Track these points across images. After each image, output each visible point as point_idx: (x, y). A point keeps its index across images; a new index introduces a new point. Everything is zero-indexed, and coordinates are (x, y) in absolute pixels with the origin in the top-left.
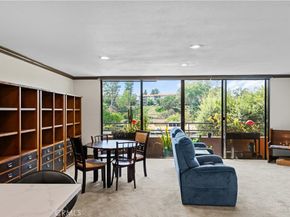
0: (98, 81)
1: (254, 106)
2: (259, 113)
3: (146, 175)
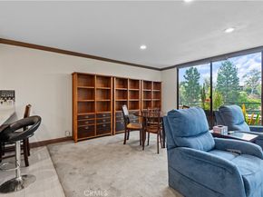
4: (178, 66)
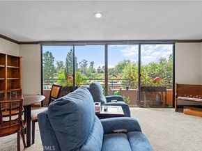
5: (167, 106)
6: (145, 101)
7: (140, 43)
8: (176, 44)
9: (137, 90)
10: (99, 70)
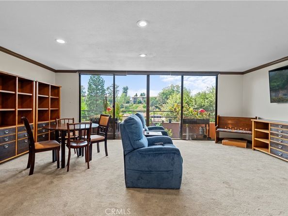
0: (77, 74)
1: (206, 100)
2: (210, 106)
3: (107, 155)
4: (81, 72)
5: (209, 139)
6: (187, 134)
7: (183, 74)
8: (219, 76)
9: (180, 122)
10: (135, 98)
